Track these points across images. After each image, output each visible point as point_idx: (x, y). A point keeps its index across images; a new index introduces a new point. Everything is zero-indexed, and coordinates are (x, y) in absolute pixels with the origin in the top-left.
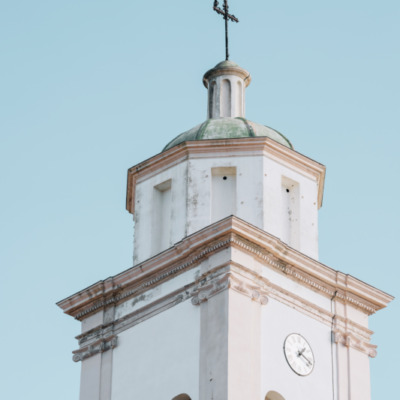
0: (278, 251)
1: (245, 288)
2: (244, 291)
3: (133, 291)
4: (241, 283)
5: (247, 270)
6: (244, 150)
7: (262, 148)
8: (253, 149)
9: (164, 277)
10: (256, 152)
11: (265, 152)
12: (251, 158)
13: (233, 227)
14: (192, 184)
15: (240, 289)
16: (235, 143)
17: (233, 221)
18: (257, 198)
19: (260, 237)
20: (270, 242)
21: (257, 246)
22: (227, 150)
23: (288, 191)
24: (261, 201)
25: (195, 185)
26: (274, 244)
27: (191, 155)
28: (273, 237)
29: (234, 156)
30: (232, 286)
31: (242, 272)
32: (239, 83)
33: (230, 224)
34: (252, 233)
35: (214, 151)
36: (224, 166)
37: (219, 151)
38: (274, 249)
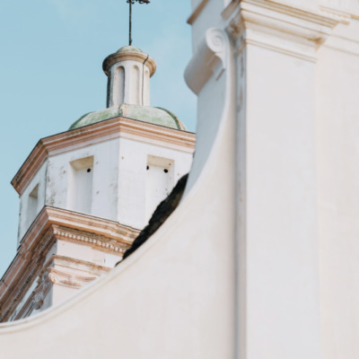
0: (122, 236)
1: (73, 280)
2: (75, 285)
3: (8, 309)
4: (69, 276)
5: (79, 262)
6: (101, 135)
7: (119, 130)
8: (110, 133)
9: (24, 288)
10: (114, 135)
11: (122, 134)
12: (108, 143)
13: (50, 218)
14: (50, 183)
15: (68, 284)
16: (90, 130)
17: (48, 211)
18: (112, 185)
19: (91, 224)
20: (106, 227)
21: (93, 234)
22: (85, 140)
23: (166, 171)
24: (116, 187)
25: (53, 184)
26: (113, 229)
27: (50, 153)
28: (108, 221)
29: (91, 145)
30: (57, 282)
31: (73, 265)
32: (136, 67)
33: (47, 216)
34: (79, 221)
35: (72, 144)
36: (82, 157)
37: (77, 142)
38: (114, 234)
